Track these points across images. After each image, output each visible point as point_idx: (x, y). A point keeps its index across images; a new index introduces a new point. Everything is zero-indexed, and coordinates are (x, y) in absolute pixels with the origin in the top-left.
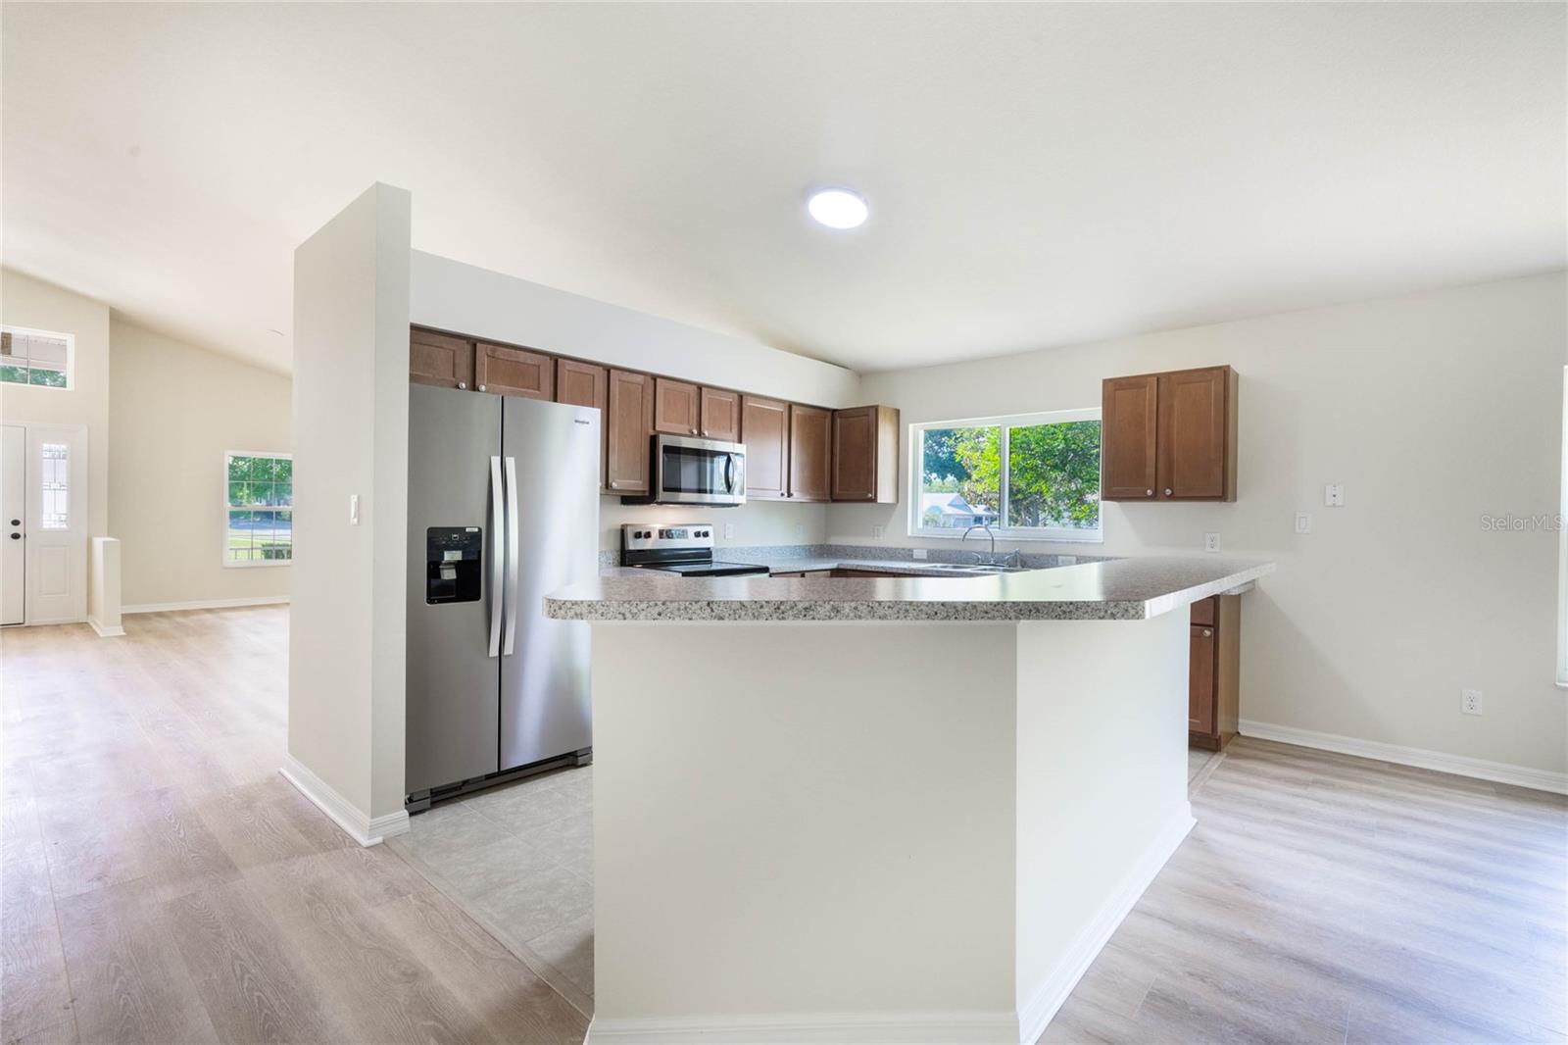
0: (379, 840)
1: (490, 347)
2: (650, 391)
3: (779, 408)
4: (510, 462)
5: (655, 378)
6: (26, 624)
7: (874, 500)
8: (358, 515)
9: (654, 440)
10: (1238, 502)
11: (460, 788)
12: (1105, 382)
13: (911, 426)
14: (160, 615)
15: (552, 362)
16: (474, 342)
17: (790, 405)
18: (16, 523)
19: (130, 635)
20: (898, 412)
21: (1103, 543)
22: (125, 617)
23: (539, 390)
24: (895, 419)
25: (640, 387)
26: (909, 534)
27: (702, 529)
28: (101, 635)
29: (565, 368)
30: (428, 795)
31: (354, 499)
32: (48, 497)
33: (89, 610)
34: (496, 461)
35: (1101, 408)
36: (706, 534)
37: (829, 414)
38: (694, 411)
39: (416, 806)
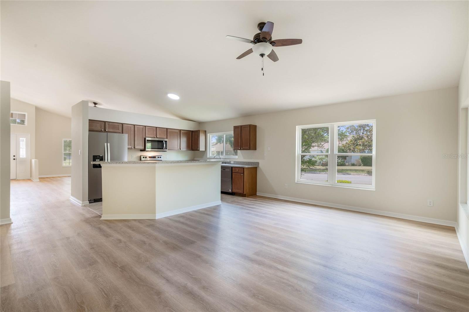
0: (84, 205)
1: (108, 123)
2: (145, 129)
3: (177, 131)
4: (109, 144)
5: (145, 126)
6: (17, 179)
7: (199, 150)
8: (80, 153)
9: (145, 139)
10: (257, 150)
11: (99, 200)
12: (234, 126)
13: (208, 134)
14: (47, 178)
15: (122, 125)
16: (105, 122)
17: (180, 130)
18: (14, 156)
19: (40, 181)
20: (206, 131)
21: (238, 159)
22: (39, 178)
23: (119, 130)
24: (205, 133)
25: (142, 129)
26: (208, 157)
27: (159, 156)
28: (34, 181)
29: (124, 125)
30: (93, 200)
31: (80, 151)
32: (21, 150)
33: (31, 176)
34: (106, 144)
35: (233, 132)
36: (160, 157)
37: (191, 132)
38: (155, 133)
39: (91, 202)
